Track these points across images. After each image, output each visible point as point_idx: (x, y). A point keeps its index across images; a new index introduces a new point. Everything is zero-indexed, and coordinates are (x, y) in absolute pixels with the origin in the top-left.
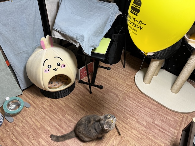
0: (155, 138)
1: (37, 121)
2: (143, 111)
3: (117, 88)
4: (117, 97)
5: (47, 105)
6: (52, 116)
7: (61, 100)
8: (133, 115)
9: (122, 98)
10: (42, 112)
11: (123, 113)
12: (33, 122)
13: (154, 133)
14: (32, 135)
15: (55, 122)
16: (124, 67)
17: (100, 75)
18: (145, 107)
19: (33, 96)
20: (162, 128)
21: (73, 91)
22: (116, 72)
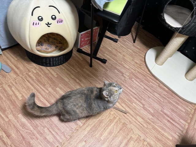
0: (163, 129)
1: (19, 91)
2: (151, 97)
3: (123, 66)
4: (123, 75)
5: (33, 73)
6: (39, 87)
7: (52, 69)
8: (140, 98)
9: (128, 78)
10: (26, 81)
11: (128, 95)
12: (13, 92)
13: (161, 123)
14: (9, 108)
15: (42, 95)
16: (134, 42)
17: (104, 47)
18: (155, 91)
19: (16, 59)
20: (171, 119)
21: (69, 61)
22: (124, 47)
